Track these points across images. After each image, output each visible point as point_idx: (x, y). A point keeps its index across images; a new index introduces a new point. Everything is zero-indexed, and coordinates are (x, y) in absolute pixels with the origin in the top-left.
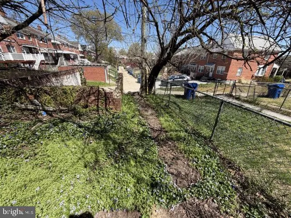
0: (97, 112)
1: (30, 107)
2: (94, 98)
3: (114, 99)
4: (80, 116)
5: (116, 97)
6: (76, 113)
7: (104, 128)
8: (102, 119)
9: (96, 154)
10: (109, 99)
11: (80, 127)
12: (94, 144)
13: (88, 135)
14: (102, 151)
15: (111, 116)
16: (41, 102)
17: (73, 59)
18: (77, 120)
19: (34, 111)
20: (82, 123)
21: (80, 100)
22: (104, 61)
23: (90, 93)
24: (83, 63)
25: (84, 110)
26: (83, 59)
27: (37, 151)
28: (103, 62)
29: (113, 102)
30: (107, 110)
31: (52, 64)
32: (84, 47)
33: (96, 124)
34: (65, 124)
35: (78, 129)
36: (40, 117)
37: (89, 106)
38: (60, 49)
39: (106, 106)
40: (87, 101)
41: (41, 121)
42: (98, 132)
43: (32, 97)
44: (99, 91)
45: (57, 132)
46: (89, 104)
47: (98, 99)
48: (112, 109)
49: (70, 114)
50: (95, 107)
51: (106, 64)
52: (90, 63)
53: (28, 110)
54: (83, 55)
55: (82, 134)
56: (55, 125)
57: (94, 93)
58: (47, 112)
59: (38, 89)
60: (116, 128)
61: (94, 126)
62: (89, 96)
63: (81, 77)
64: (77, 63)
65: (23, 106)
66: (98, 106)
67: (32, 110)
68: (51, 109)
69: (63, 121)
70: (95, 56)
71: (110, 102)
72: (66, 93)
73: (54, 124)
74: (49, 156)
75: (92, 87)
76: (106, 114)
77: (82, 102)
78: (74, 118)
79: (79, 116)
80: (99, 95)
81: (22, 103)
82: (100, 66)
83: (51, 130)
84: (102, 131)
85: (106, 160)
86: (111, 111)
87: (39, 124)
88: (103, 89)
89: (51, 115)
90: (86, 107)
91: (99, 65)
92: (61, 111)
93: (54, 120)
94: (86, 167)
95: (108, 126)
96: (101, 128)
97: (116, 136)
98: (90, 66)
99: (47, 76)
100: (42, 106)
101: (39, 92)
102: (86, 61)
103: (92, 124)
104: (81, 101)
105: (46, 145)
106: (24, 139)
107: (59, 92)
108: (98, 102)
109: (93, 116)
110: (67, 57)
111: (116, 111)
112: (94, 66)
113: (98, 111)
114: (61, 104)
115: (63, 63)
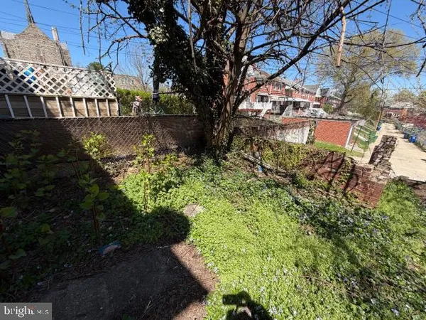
0: (326, 193)
1: (251, 158)
2: (329, 169)
3: (369, 182)
4: (300, 187)
5: (374, 180)
6: (294, 180)
7: (336, 223)
8: (334, 206)
9: (315, 256)
10: (358, 179)
11: (297, 203)
12: (313, 239)
13: (306, 220)
14: (326, 260)
15: (352, 210)
16: (261, 156)
17: (303, 109)
18: (294, 192)
19: (253, 163)
20: (301, 199)
21: (306, 165)
22: (353, 112)
23: (325, 160)
24: (314, 114)
25: (308, 182)
26: (316, 109)
27: (248, 207)
28: (350, 113)
29: (365, 186)
30: (345, 195)
31: (277, 114)
32: (324, 92)
33: (323, 210)
34: (279, 189)
35: (295, 205)
36: (255, 171)
37: (316, 179)
38: (291, 97)
39: (345, 189)
40: (316, 170)
41: (256, 176)
42: (323, 224)
43: (255, 148)
44: (343, 160)
45: (269, 196)
46: (316, 175)
47: (336, 173)
48: (356, 197)
49: (286, 180)
50: (325, 184)
51: (354, 117)
52: (325, 115)
53: (249, 160)
54: (319, 103)
55: (298, 214)
56: (269, 186)
57: (332, 162)
58: (263, 167)
59: (265, 141)
60: (362, 236)
61: (318, 212)
62: (323, 163)
63: (309, 134)
64: (306, 113)
65: (246, 155)
66: (330, 183)
67: (251, 161)
68: (268, 166)
69: (277, 185)
70: (337, 104)
71: (357, 184)
72: (291, 152)
73: (267, 185)
74: (257, 220)
75: (333, 152)
76: (343, 202)
77: (307, 170)
78: (290, 187)
79: (298, 187)
80: (339, 167)
81: (246, 152)
82: (344, 120)
83: (265, 191)
84: (330, 227)
85: (331, 280)
86: (353, 200)
87: (253, 179)
88: (352, 159)
89: (265, 173)
90: (311, 178)
91: (341, 117)
92: (277, 172)
93: (270, 181)
94: (297, 265)
95: (342, 223)
96: (329, 220)
97: (359, 251)
98: (326, 118)
99: (274, 127)
100: (261, 160)
101: (264, 145)
102: (321, 111)
103: (315, 207)
104: (307, 168)
105: (257, 205)
106: (240, 189)
107: (284, 149)
108: (333, 177)
109: (318, 195)
110: (296, 106)
111: (364, 205)
112: (333, 119)
113: (328, 191)
114: (281, 164)
115: (290, 113)
